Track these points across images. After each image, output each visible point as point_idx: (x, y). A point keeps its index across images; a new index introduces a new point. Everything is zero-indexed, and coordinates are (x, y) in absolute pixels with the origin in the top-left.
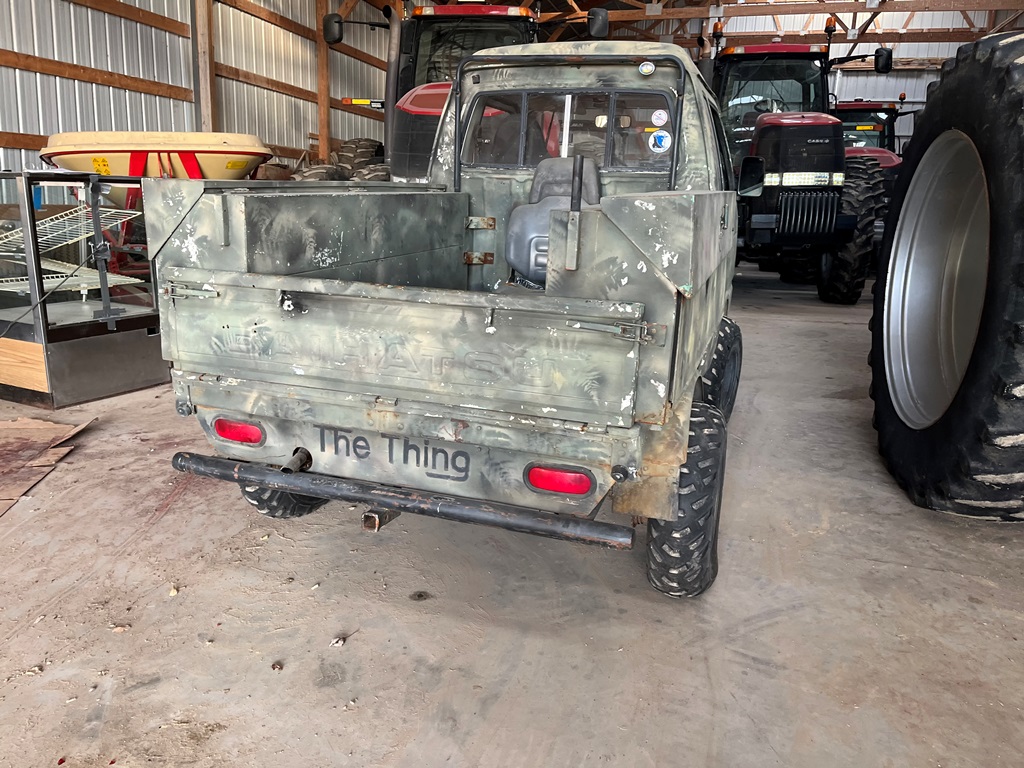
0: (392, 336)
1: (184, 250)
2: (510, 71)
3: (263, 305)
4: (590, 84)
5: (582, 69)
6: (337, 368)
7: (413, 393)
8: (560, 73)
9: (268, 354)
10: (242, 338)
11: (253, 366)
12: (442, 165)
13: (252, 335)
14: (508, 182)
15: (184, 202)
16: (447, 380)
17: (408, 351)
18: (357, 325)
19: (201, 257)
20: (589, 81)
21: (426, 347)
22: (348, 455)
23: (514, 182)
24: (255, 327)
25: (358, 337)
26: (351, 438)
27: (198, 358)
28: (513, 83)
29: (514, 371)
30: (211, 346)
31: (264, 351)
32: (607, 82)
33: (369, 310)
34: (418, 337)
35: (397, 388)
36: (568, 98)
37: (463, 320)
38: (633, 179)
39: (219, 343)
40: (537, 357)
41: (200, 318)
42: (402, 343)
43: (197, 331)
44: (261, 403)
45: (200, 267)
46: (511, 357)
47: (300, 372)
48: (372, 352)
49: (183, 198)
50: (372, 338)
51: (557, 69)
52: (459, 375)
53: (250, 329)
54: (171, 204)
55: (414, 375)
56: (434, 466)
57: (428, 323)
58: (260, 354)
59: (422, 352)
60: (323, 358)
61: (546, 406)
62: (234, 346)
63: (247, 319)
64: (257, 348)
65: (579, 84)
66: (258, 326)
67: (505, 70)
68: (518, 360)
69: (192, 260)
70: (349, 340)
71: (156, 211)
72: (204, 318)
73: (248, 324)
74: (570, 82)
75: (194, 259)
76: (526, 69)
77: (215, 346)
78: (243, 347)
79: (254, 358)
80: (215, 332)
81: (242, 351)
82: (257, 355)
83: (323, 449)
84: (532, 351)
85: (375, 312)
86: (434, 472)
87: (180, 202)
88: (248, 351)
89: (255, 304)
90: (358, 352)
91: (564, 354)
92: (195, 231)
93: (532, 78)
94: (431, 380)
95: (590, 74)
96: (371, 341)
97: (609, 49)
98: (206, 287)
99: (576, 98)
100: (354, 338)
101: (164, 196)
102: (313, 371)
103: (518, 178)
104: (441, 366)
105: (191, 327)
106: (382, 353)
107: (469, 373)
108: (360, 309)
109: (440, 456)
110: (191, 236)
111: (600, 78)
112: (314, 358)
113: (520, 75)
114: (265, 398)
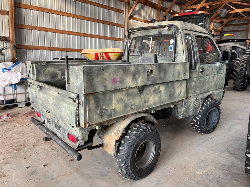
0: (48, 97)
1: (31, 75)
4: (156, 34)
5: (155, 30)
6: (43, 103)
7: (51, 111)
8: (150, 31)
9: (37, 98)
10: (35, 94)
11: (36, 101)
12: (126, 55)
16: (54, 109)
18: (45, 93)
20: (156, 33)
23: (139, 59)
25: (45, 96)
28: (140, 34)
32: (160, 32)
34: (51, 97)
35: (49, 109)
36: (151, 37)
38: (165, 59)
40: (64, 105)
45: (32, 79)
47: (40, 103)
55: (50, 106)
57: (53, 94)
59: (51, 101)
60: (42, 100)
61: (65, 118)
65: (154, 34)
67: (139, 31)
68: (61, 106)
71: (28, 67)
72: (31, 90)
74: (152, 33)
75: (32, 77)
76: (143, 31)
77: (32, 96)
78: (35, 96)
80: (32, 93)
91: (67, 106)
93: (144, 33)
95: (156, 31)
97: (161, 24)
99: (153, 37)
104: (53, 105)
106: (47, 100)
107: (56, 107)
108: (47, 90)
113: (142, 32)
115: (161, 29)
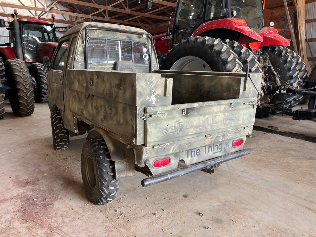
0: (213, 116)
1: (150, 100)
2: (99, 31)
3: (177, 115)
4: (125, 38)
5: (122, 33)
6: (200, 129)
7: (217, 130)
8: (116, 34)
9: (181, 131)
10: (174, 127)
11: (177, 136)
12: (78, 62)
13: (177, 125)
14: (103, 68)
15: (153, 82)
16: (225, 124)
17: (217, 119)
18: (205, 115)
19: (156, 102)
21: (221, 116)
22: (195, 156)
23: (106, 68)
24: (178, 122)
25: (206, 118)
26: (195, 150)
27: (158, 139)
28: (101, 35)
29: (237, 118)
30: (163, 133)
31: (181, 130)
32: (130, 38)
33: (205, 109)
34: (219, 114)
35: (214, 130)
36: (119, 42)
37: (225, 107)
39: (166, 132)
40: (241, 113)
41: (159, 124)
42: (216, 117)
43: (158, 129)
44: (175, 148)
45: (156, 105)
46: (237, 114)
47: (191, 134)
48: (209, 121)
49: (153, 80)
50: (209, 117)
51: (115, 32)
52: (227, 122)
53: (176, 124)
54: (148, 83)
55: (218, 125)
56: (215, 151)
57: (218, 110)
58: (179, 131)
59: (220, 118)
60: (197, 127)
61: (242, 125)
62: (171, 131)
63: (175, 121)
64: (178, 129)
66: (179, 122)
67: (98, 31)
68: (238, 115)
69: (153, 103)
70: (204, 120)
71: (142, 86)
72: (160, 124)
73: (176, 122)
74: (119, 37)
75: (154, 103)
76: (105, 31)
77: (164, 133)
78: (174, 130)
79: (177, 133)
80: (164, 128)
81: (174, 132)
82: (178, 132)
83: (188, 157)
84: (240, 112)
85: (206, 110)
86: (215, 152)
87: (152, 82)
88: (176, 131)
89: (174, 115)
90: (206, 123)
91: (245, 111)
92: (155, 93)
93: (107, 34)
94: (222, 126)
95: (124, 35)
96: (209, 119)
97: (129, 29)
98: (159, 112)
99: (122, 42)
100: (205, 119)
101: (146, 80)
102: (194, 132)
103: (107, 67)
104: (224, 121)
105: (156, 128)
106: (211, 121)
107: (229, 121)
108: (203, 110)
109: (217, 146)
110: (154, 94)
111: (128, 37)
112: (194, 128)
113: (103, 33)
114: (177, 146)
115: (129, 35)
